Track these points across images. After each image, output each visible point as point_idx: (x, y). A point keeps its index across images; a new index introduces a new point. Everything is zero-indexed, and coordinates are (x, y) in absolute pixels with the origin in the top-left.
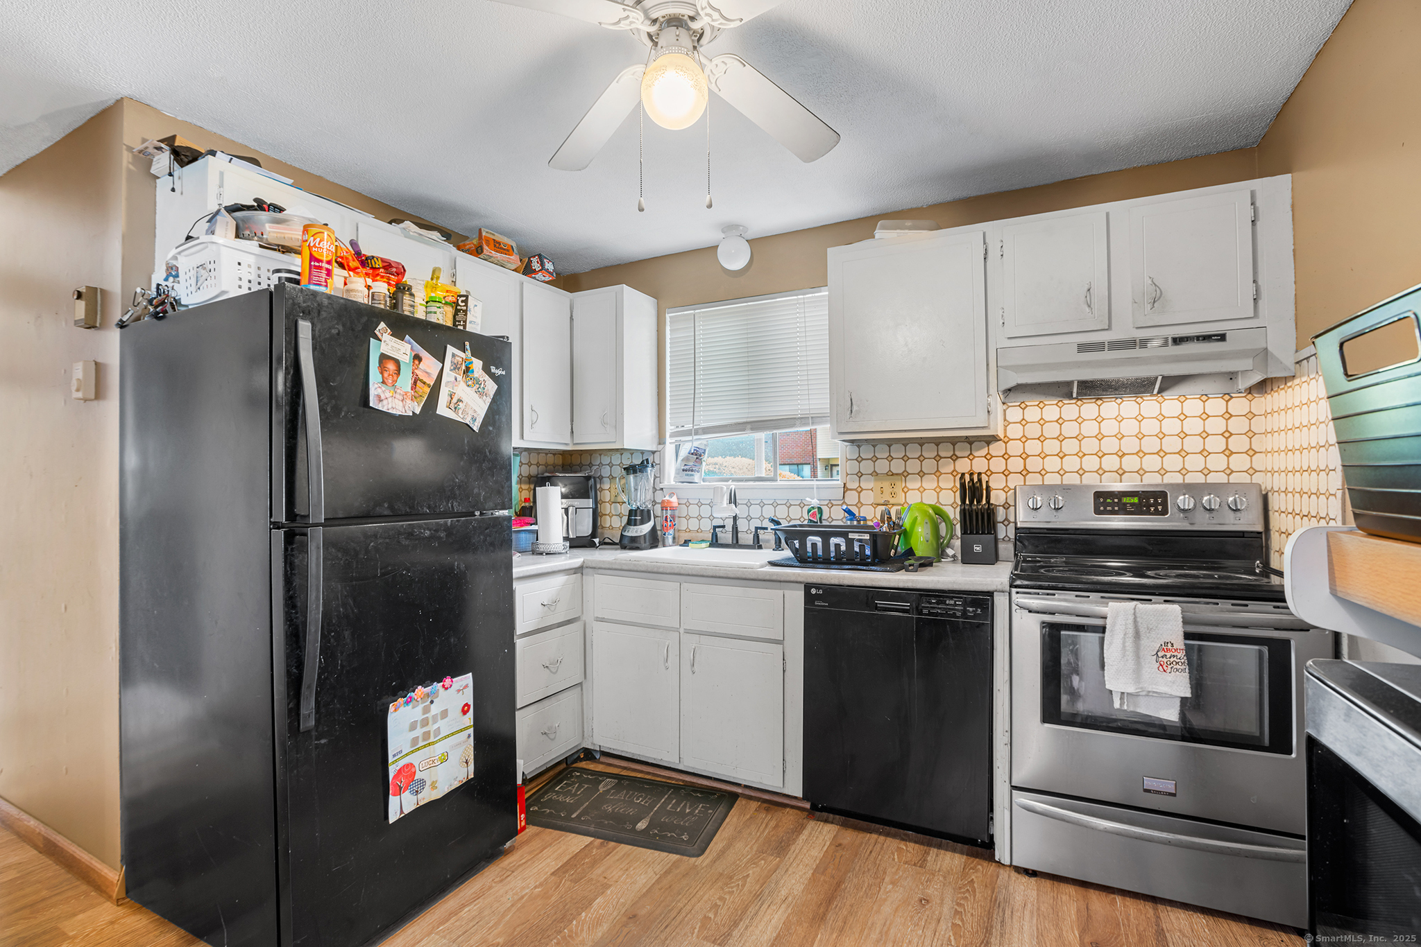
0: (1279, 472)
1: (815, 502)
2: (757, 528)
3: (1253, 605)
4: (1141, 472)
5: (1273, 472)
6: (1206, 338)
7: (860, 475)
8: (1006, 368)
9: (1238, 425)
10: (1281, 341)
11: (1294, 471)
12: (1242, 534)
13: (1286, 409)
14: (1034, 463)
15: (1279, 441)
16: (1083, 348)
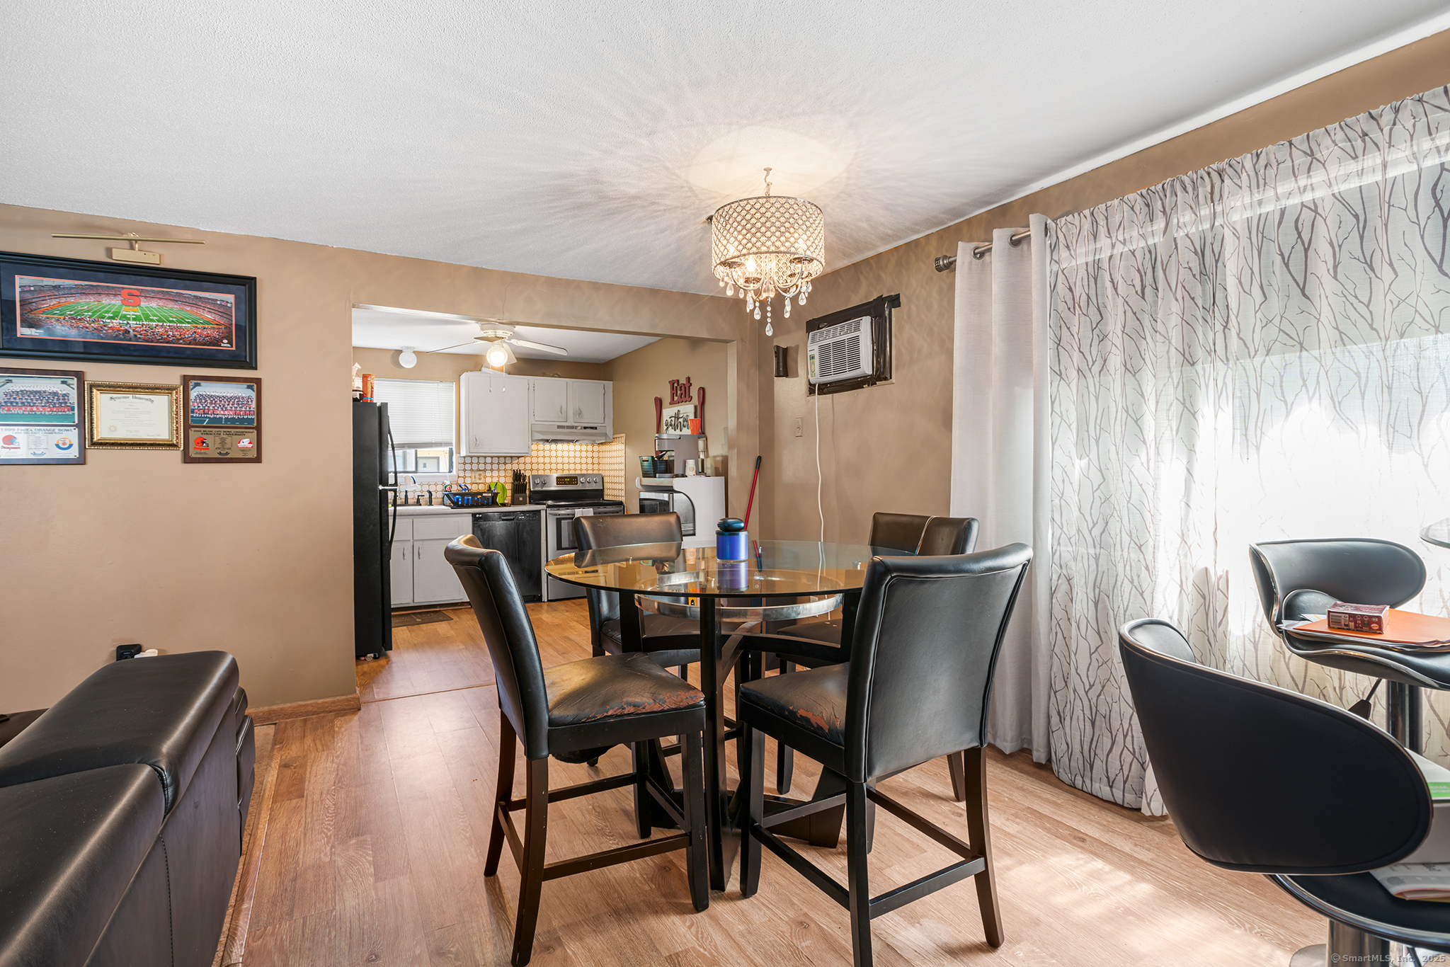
0: (607, 470)
1: (448, 483)
2: (418, 496)
3: (601, 507)
4: (569, 470)
5: (605, 470)
6: (592, 428)
7: (465, 470)
8: (536, 432)
9: (595, 455)
10: (610, 431)
11: (612, 470)
12: (597, 490)
13: (610, 451)
14: (535, 467)
15: (608, 461)
16: (559, 427)
